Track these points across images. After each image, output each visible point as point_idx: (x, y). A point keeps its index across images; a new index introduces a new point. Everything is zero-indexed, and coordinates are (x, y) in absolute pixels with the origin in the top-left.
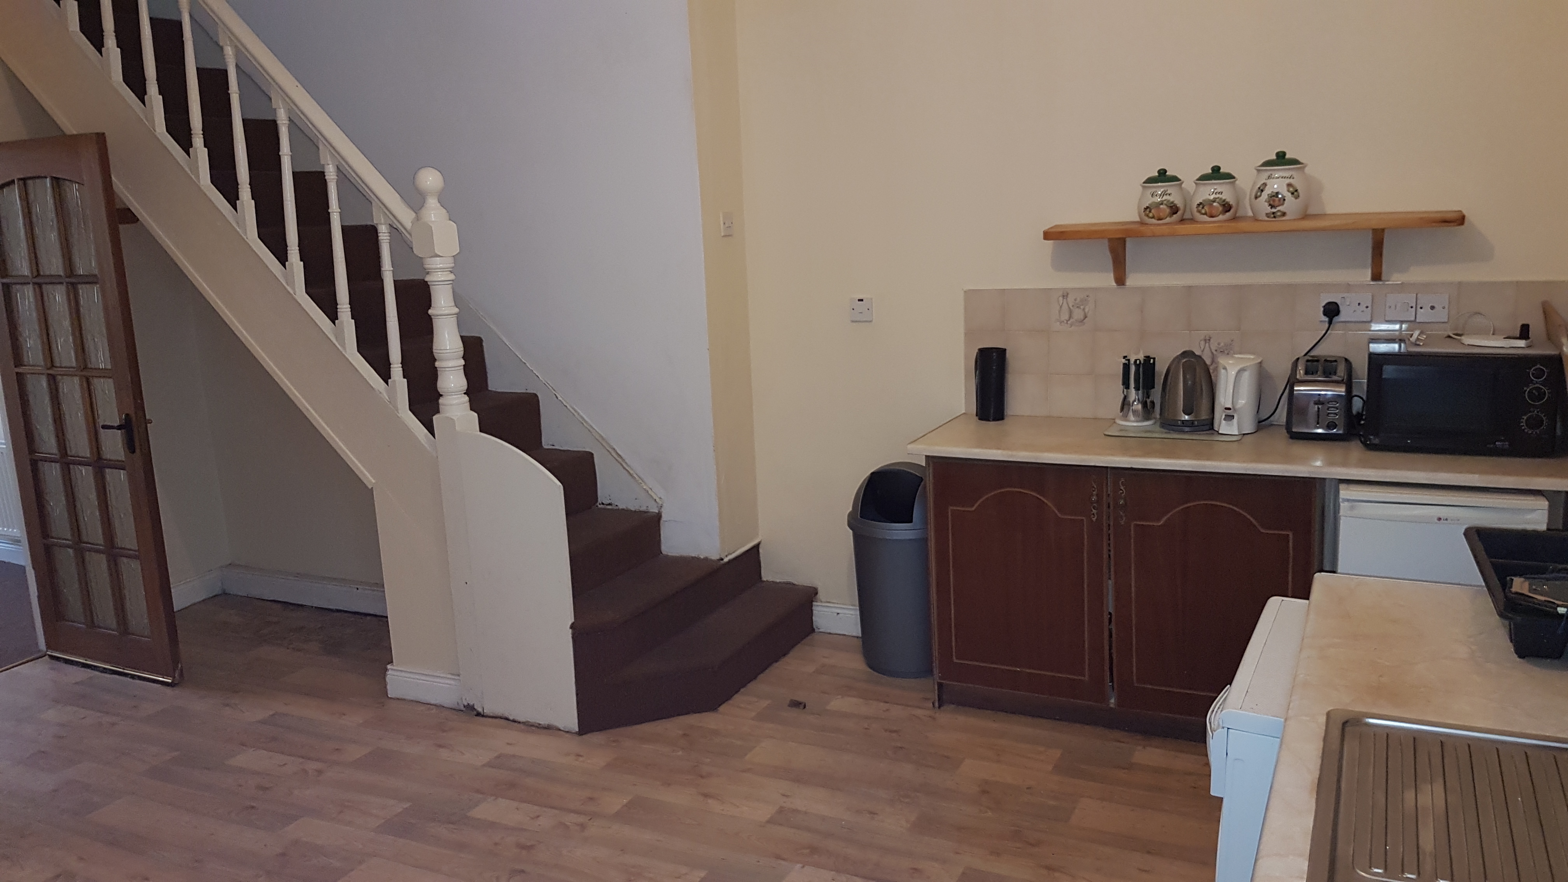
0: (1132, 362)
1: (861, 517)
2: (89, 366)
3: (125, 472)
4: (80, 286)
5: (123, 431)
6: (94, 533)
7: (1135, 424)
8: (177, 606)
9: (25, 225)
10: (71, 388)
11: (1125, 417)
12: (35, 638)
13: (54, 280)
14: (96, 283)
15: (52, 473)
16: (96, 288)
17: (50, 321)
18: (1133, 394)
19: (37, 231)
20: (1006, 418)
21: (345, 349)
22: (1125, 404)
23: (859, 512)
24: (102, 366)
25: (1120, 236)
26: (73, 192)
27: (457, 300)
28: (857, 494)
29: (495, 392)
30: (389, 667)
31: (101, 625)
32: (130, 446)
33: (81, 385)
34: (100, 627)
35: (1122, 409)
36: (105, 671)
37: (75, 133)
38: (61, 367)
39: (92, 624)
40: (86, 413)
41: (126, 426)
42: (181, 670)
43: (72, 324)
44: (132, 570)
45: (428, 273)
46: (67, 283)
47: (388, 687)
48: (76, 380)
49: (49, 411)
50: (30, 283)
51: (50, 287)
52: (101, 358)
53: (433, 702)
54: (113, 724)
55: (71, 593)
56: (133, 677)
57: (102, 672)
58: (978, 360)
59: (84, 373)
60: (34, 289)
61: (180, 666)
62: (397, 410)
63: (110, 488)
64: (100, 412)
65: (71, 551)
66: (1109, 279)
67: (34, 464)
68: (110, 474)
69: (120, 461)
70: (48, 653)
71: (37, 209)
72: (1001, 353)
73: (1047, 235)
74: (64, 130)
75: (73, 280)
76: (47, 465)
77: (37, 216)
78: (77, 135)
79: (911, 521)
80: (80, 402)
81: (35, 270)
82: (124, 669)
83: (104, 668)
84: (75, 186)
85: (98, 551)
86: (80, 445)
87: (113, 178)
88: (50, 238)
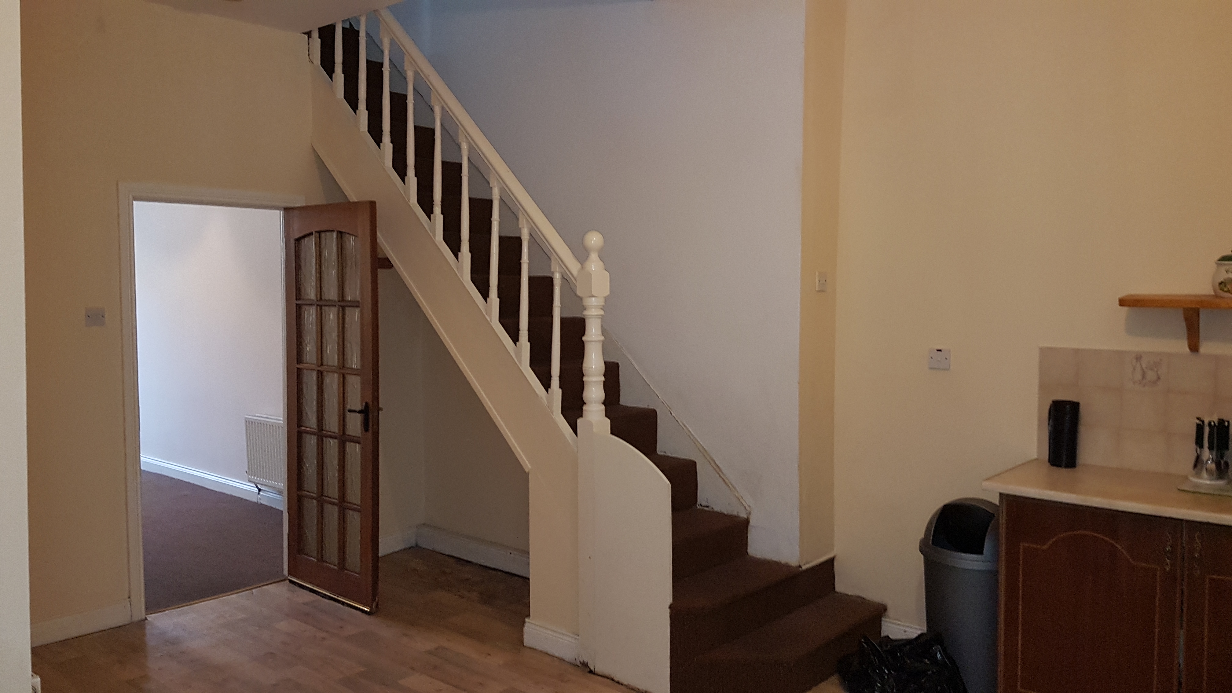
0: (1206, 422)
1: (933, 543)
2: (346, 366)
3: (360, 445)
4: (347, 308)
5: (362, 415)
6: (332, 490)
7: (1208, 482)
8: (381, 554)
9: (316, 263)
10: (332, 381)
11: (1198, 475)
12: (282, 566)
13: (331, 304)
14: (358, 307)
15: (311, 442)
16: (357, 311)
17: (324, 332)
18: (1206, 454)
19: (324, 268)
20: (1077, 467)
21: (520, 363)
22: (1198, 462)
23: (931, 538)
24: (354, 366)
25: (1193, 306)
26: (351, 242)
27: (604, 332)
28: (930, 523)
29: (625, 406)
30: (527, 620)
31: (327, 560)
32: (366, 426)
33: (339, 379)
34: (326, 562)
35: (1195, 466)
36: (324, 596)
37: (356, 200)
38: (328, 366)
39: (321, 558)
40: (339, 400)
41: (365, 412)
42: (378, 603)
43: (338, 336)
44: (354, 520)
45: (585, 309)
46: (339, 306)
47: (525, 637)
48: (336, 375)
49: (315, 397)
50: (314, 305)
51: (327, 308)
52: (354, 361)
53: (557, 654)
54: (324, 639)
55: (311, 533)
56: (343, 604)
57: (323, 597)
58: (1052, 410)
59: (342, 371)
60: (317, 309)
61: (377, 598)
62: (552, 413)
63: (348, 456)
64: (349, 400)
65: (315, 501)
66: (1182, 346)
67: (300, 434)
68: (349, 446)
69: (357, 437)
70: (289, 578)
71: (325, 253)
72: (1075, 407)
73: (1123, 302)
74: (349, 197)
75: (342, 304)
76: (308, 436)
77: (325, 258)
78: (356, 203)
79: (981, 553)
80: (336, 392)
81: (319, 296)
82: (338, 597)
83: (325, 595)
84: (352, 238)
85: (333, 504)
86: (332, 424)
87: (378, 233)
88: (331, 275)
